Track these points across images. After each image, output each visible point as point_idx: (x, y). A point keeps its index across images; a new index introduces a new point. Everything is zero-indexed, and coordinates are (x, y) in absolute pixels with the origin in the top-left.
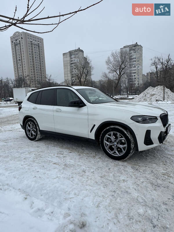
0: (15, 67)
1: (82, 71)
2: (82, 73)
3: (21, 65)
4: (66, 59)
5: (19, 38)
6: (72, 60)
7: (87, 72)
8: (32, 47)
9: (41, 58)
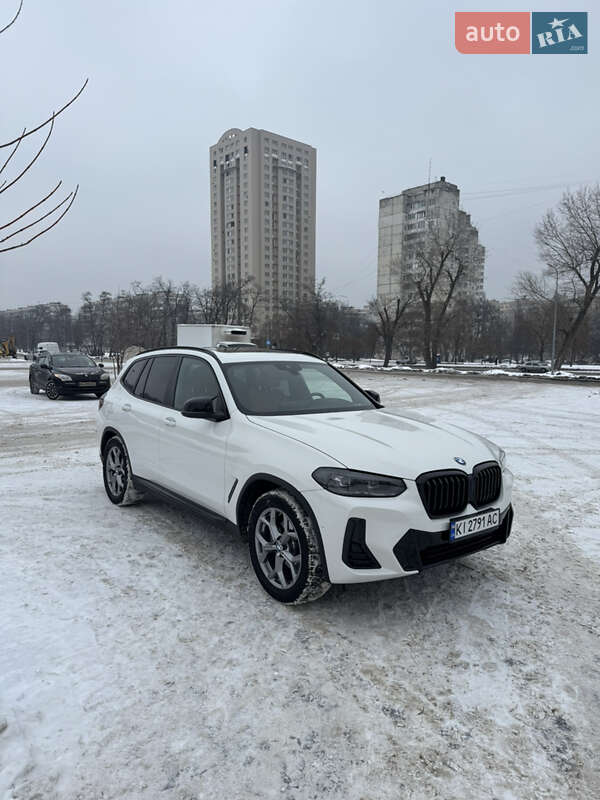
0: (215, 246)
1: (439, 265)
2: (439, 274)
3: (236, 242)
4: (388, 220)
5: (237, 151)
6: (412, 222)
7: (460, 272)
8: (275, 177)
9: (303, 216)
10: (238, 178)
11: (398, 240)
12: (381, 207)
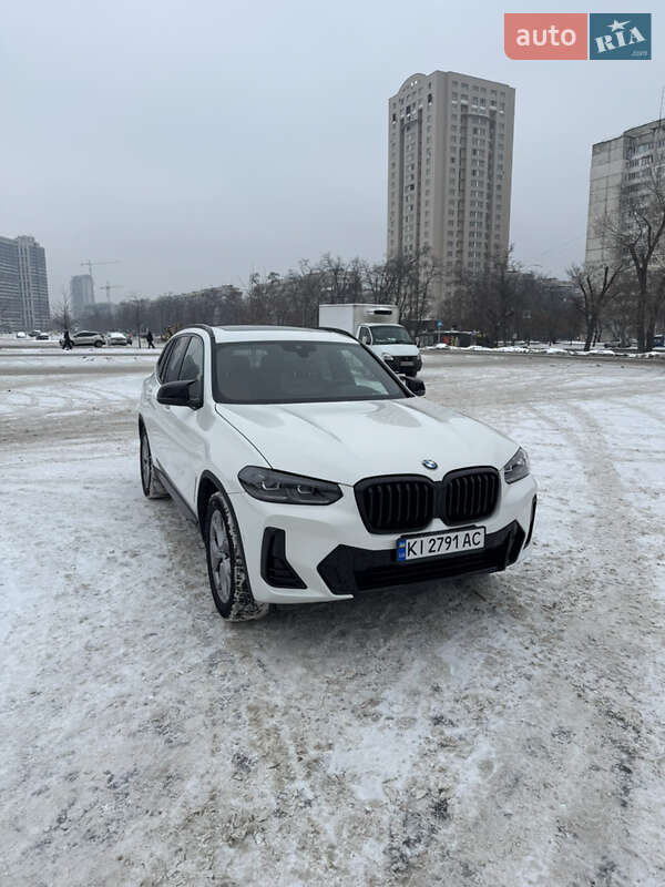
0: (391, 214)
3: (415, 207)
4: (603, 169)
5: (420, 102)
6: (635, 169)
8: (464, 128)
9: (497, 172)
10: (420, 132)
11: (615, 193)
12: (594, 153)
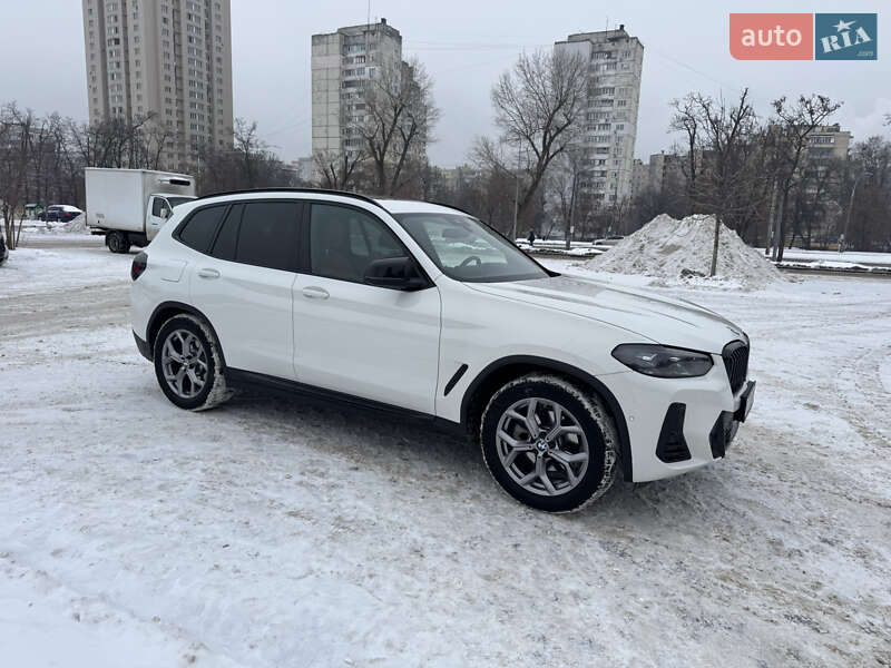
0: (91, 69)
1: (392, 121)
2: (392, 131)
3: (123, 65)
4: (322, 61)
6: (350, 67)
7: (413, 130)
9: (216, 44)
11: (335, 86)
12: (313, 44)
